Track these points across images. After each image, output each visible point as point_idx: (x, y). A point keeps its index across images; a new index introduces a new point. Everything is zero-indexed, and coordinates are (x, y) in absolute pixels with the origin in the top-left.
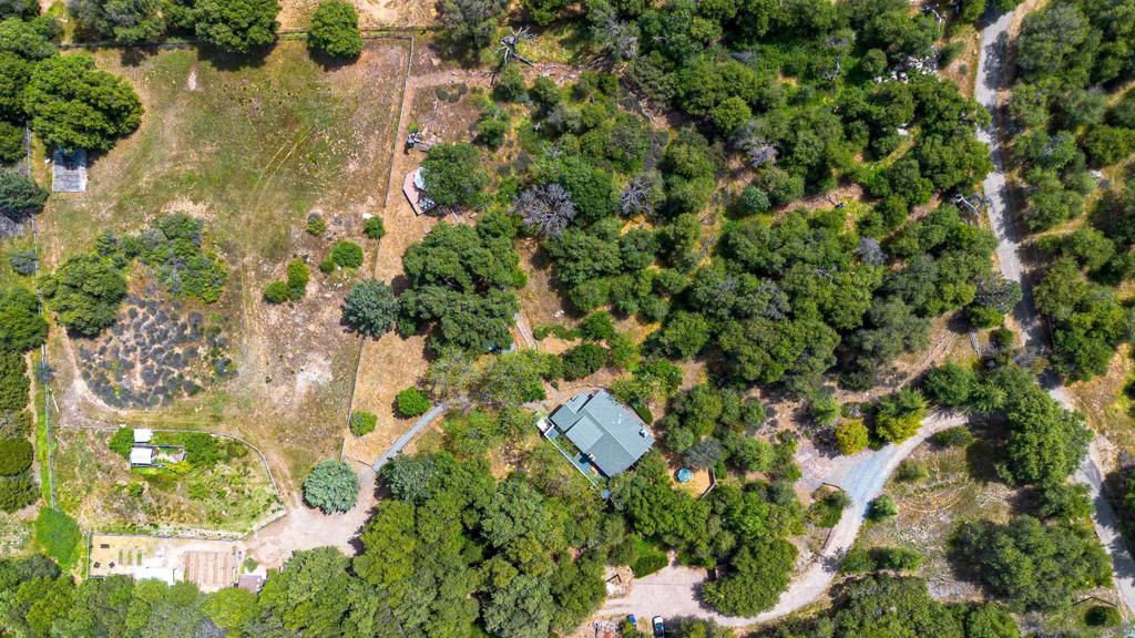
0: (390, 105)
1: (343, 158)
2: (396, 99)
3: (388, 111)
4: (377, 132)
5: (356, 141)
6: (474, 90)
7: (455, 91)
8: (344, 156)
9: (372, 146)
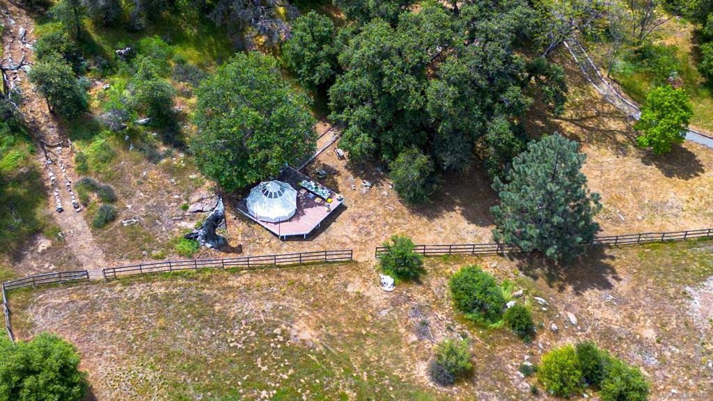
0: (155, 297)
1: (295, 354)
2: (139, 290)
3: (169, 298)
4: (217, 307)
5: (250, 340)
6: (83, 169)
7: (94, 197)
8: (289, 352)
9: (249, 307)
